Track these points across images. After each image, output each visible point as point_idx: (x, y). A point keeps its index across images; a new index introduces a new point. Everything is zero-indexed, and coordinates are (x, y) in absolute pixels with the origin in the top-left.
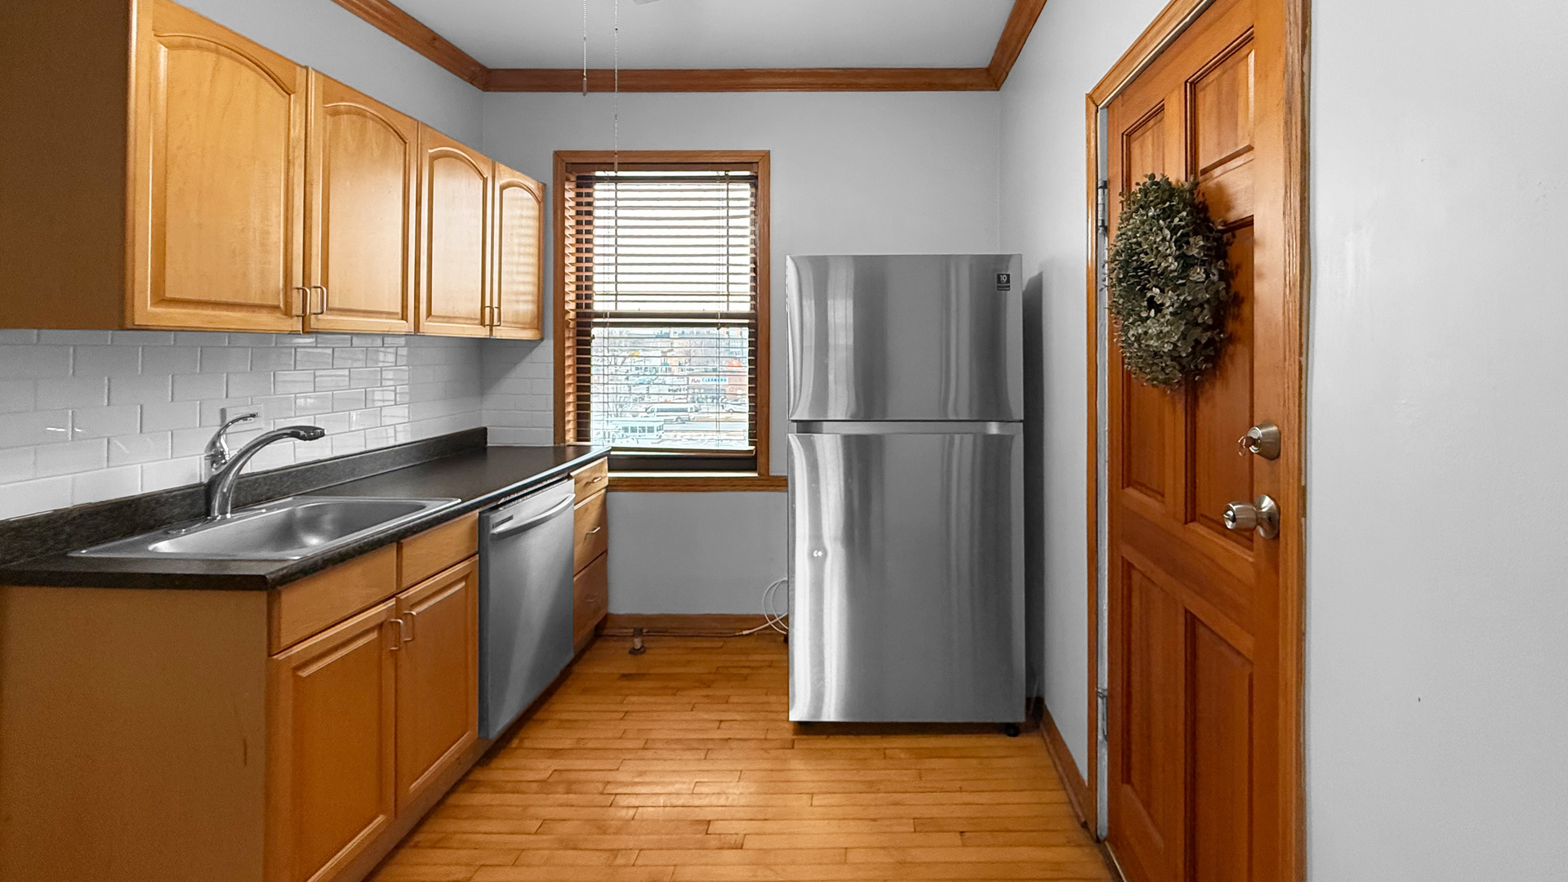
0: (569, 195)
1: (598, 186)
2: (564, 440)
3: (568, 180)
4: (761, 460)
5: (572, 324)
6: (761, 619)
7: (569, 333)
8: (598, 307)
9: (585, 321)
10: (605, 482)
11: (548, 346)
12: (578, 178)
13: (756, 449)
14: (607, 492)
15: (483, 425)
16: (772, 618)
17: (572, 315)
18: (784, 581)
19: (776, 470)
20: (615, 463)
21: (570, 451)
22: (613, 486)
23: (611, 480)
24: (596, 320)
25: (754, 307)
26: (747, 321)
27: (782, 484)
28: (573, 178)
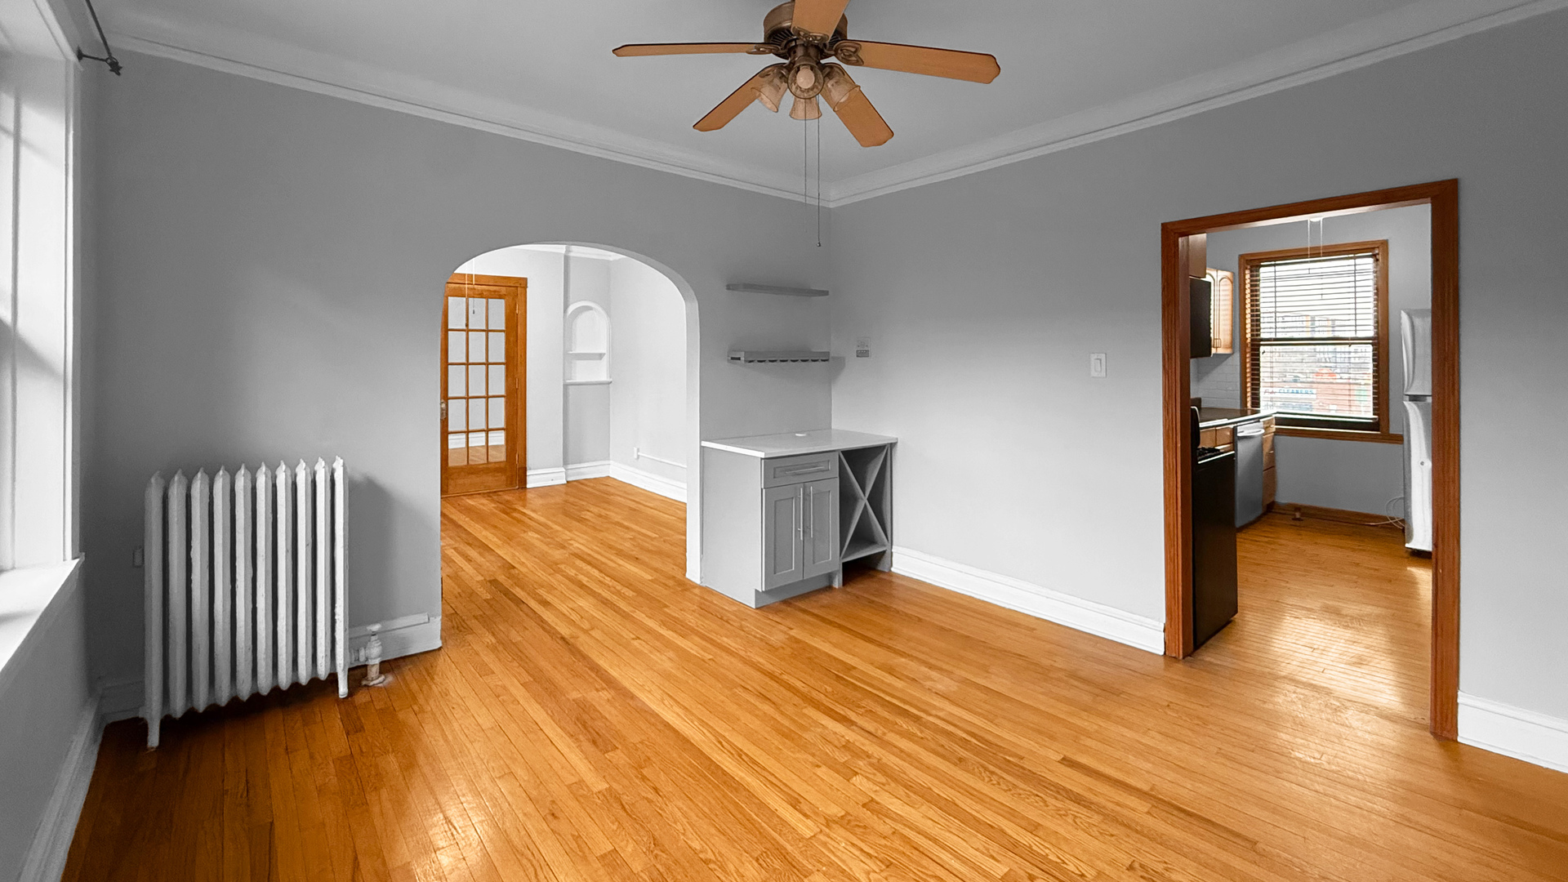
0: (1248, 276)
1: (1262, 270)
2: (1246, 406)
3: (1247, 269)
4: (1382, 424)
5: (1249, 345)
6: (1385, 518)
7: (1248, 350)
8: (1263, 336)
9: (1256, 344)
10: (1274, 430)
11: (1237, 357)
12: (1251, 267)
13: (1379, 419)
14: (1275, 435)
15: (1199, 396)
16: (1392, 519)
17: (1249, 341)
18: (1400, 498)
19: (1393, 430)
20: (1279, 421)
21: (1249, 412)
22: (1278, 432)
23: (1276, 429)
24: (1262, 343)
25: (1377, 333)
26: (1371, 341)
27: (1399, 439)
28: (1249, 267)
